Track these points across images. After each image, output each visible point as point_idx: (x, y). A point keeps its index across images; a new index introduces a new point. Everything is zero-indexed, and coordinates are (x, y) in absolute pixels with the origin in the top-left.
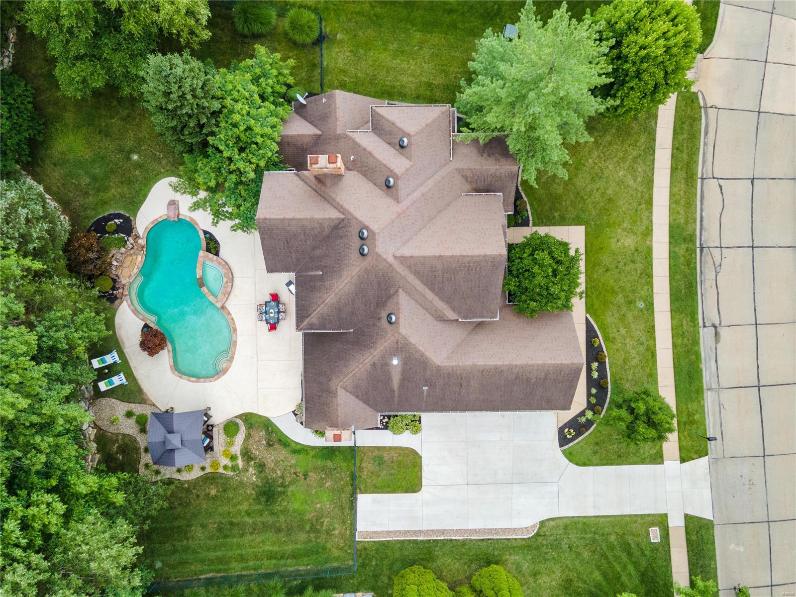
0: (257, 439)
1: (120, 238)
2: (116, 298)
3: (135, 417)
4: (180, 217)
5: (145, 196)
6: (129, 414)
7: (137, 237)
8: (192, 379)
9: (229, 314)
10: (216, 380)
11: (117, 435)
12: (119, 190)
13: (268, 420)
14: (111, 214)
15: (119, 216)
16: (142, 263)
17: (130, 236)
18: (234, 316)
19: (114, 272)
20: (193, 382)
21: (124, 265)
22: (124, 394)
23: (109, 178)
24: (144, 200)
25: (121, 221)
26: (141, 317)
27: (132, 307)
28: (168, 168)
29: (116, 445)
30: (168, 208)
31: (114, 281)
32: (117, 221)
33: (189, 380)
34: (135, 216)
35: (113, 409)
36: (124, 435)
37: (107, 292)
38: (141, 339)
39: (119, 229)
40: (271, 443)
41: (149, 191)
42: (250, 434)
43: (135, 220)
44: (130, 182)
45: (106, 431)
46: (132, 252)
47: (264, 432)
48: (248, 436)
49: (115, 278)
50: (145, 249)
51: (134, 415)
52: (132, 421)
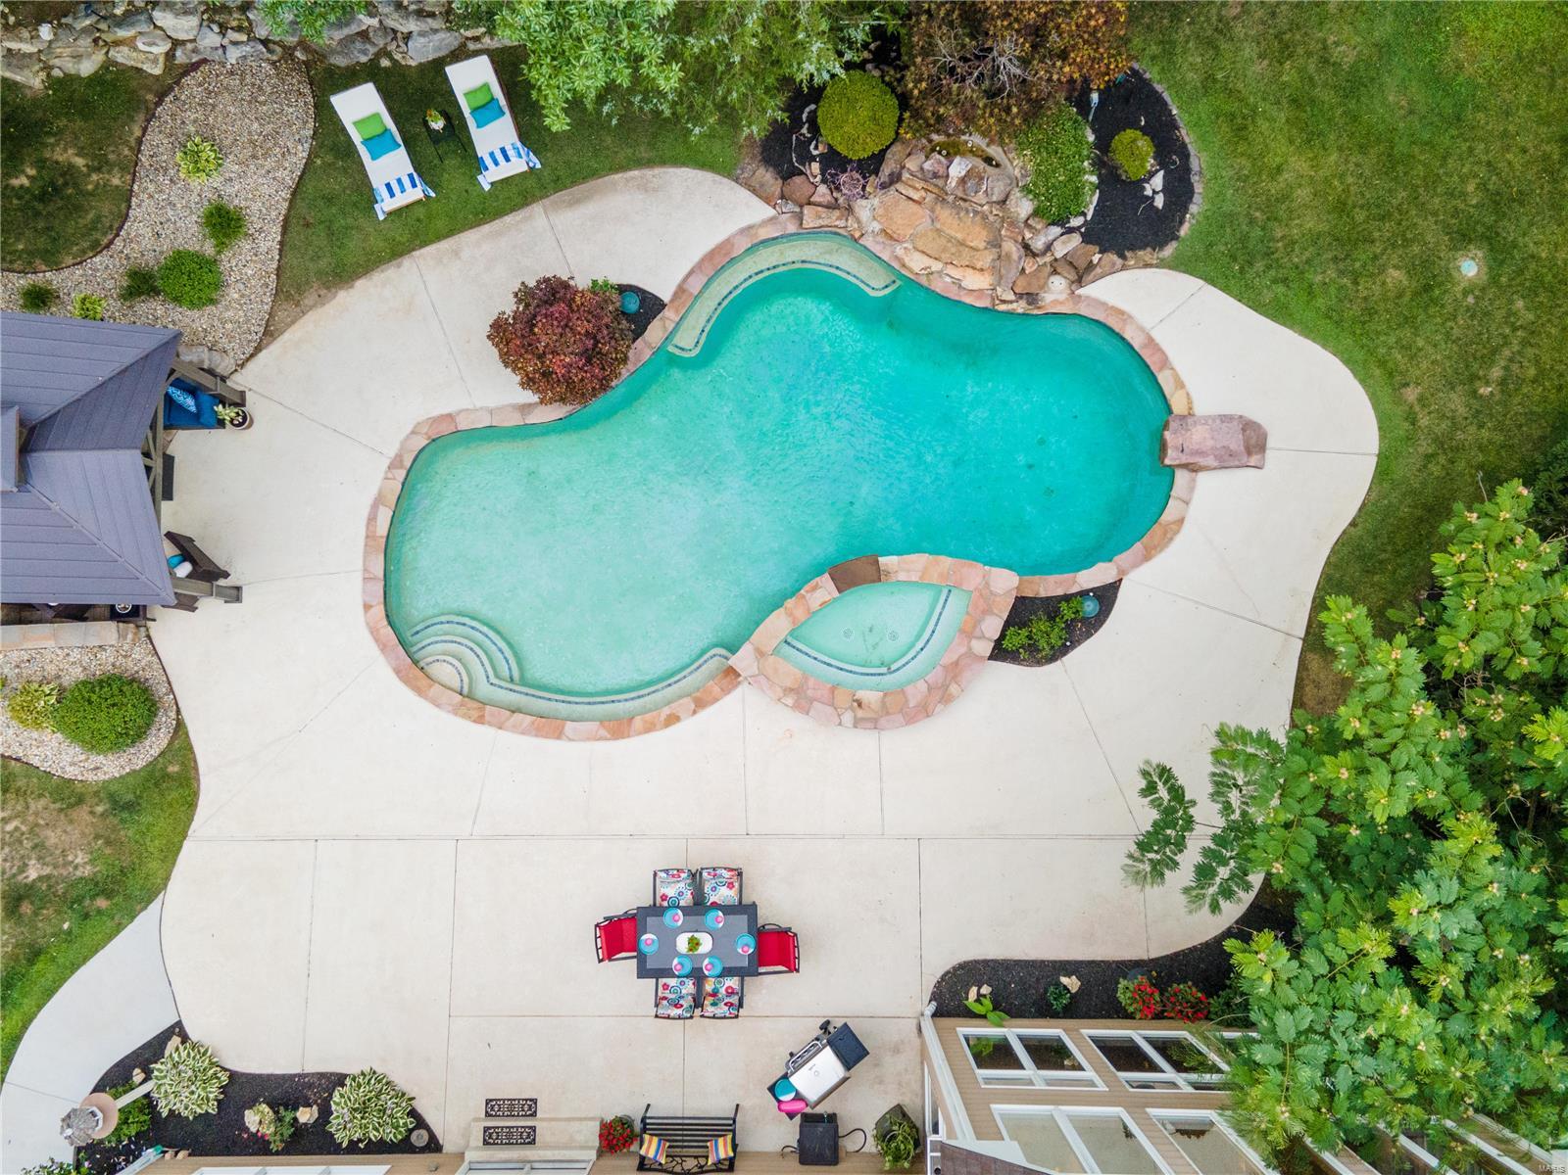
0: (52, 837)
1: (1078, 193)
2: (787, 174)
3: (209, 249)
4: (1181, 477)
5: (1279, 312)
6: (224, 222)
7: (1081, 274)
8: (384, 516)
9: (700, 704)
10: (374, 632)
11: (131, 168)
12: (1303, 194)
13: (151, 892)
14: (1185, 155)
15: (1180, 190)
16: (953, 294)
17: (1087, 238)
18: (688, 726)
19: (912, 164)
20: (372, 519)
21: (945, 214)
22: (330, 200)
23: (1363, 149)
24: (1257, 306)
25: (1159, 202)
26: (695, 285)
27: (744, 244)
28: (1424, 421)
29: (80, 162)
30: (1226, 418)
31: (871, 165)
32: (1158, 181)
33: (378, 502)
34: (1182, 265)
35: (259, 149)
36: (128, 196)
37: (815, 129)
38: (582, 283)
39: (1118, 187)
40: (26, 908)
41: (1307, 331)
42: (80, 800)
43: (1161, 264)
44: (1346, 243)
45: (151, 116)
46: (1011, 248)
47: (87, 871)
48: (68, 795)
49: (887, 169)
50: (1020, 307)
51: (221, 246)
52: (190, 235)
